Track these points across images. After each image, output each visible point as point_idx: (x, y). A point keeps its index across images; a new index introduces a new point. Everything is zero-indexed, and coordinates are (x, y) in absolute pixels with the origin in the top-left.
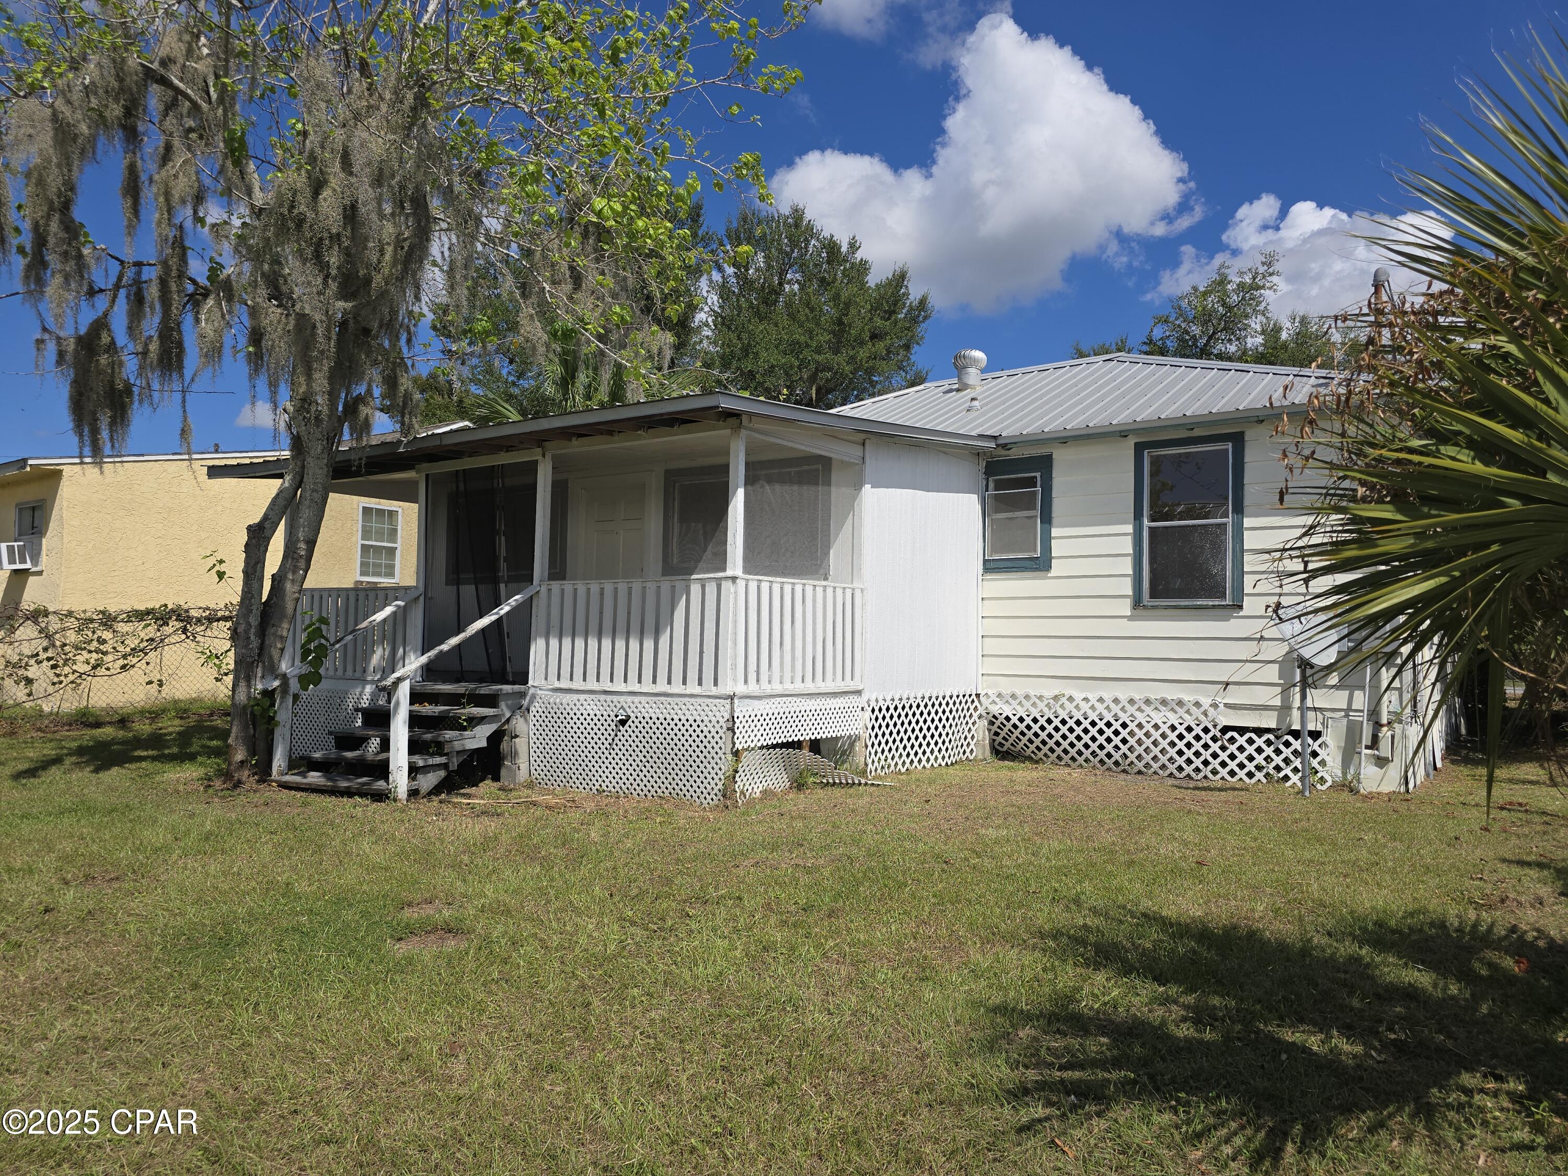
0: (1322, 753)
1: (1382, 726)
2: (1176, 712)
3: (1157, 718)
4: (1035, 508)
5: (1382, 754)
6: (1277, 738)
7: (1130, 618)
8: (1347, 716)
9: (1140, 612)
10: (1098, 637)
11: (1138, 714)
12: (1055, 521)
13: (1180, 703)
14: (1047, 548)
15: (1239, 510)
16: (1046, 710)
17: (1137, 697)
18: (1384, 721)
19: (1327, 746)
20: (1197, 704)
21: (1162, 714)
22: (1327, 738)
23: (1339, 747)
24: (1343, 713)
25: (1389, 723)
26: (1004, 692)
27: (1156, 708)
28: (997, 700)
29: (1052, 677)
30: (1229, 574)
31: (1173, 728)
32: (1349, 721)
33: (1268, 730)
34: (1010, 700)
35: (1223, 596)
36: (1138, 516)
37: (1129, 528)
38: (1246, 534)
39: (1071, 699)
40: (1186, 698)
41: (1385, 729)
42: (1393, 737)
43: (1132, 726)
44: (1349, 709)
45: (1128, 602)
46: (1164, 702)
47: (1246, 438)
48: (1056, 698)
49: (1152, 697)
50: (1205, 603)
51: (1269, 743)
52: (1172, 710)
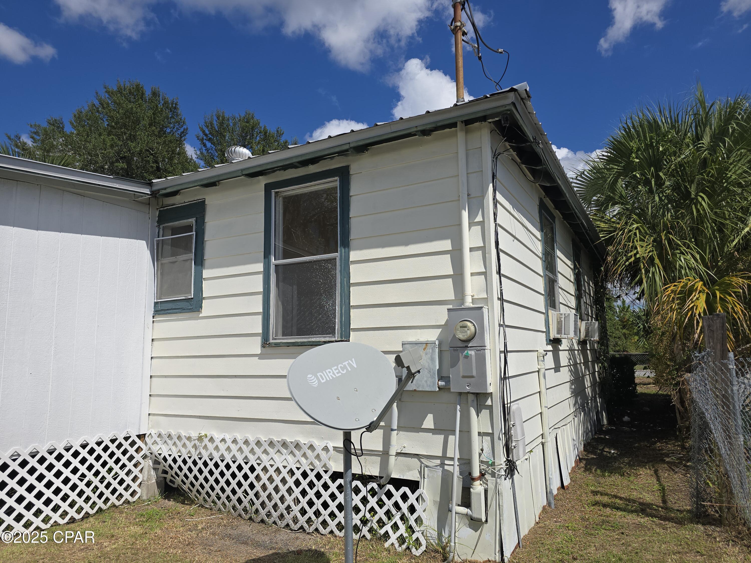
0: (419, 511)
1: (474, 479)
2: (295, 456)
3: (279, 462)
4: (191, 252)
5: (475, 515)
6: (381, 486)
7: (261, 356)
8: (442, 465)
9: (268, 350)
10: (236, 377)
11: (264, 457)
12: (207, 263)
13: (298, 446)
14: (199, 289)
15: (346, 244)
16: (193, 451)
17: (263, 439)
18: (476, 473)
19: (423, 500)
20: (311, 447)
21: (283, 457)
22: (423, 490)
23: (435, 502)
24: (438, 462)
25: (482, 475)
26: (163, 433)
27: (279, 451)
28: (158, 440)
29: (200, 417)
30: (338, 308)
31: (292, 473)
32: (444, 471)
33: (371, 478)
34: (167, 440)
35: (333, 333)
36: (267, 255)
37: (260, 267)
38: (352, 267)
39: (212, 440)
40: (303, 440)
41: (477, 483)
42: (486, 491)
43: (258, 470)
44: (444, 457)
45: (259, 340)
46: (284, 444)
47: (351, 173)
48: (200, 439)
49: (275, 439)
50: (318, 339)
51: (373, 493)
52: (292, 452)
